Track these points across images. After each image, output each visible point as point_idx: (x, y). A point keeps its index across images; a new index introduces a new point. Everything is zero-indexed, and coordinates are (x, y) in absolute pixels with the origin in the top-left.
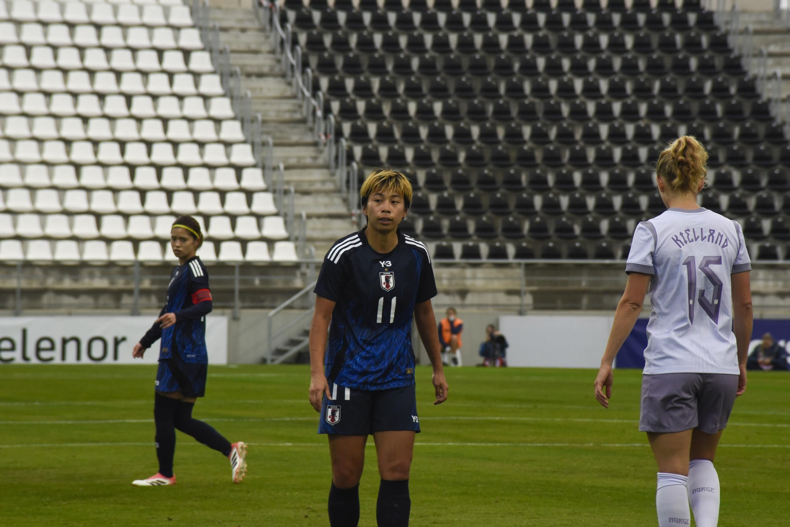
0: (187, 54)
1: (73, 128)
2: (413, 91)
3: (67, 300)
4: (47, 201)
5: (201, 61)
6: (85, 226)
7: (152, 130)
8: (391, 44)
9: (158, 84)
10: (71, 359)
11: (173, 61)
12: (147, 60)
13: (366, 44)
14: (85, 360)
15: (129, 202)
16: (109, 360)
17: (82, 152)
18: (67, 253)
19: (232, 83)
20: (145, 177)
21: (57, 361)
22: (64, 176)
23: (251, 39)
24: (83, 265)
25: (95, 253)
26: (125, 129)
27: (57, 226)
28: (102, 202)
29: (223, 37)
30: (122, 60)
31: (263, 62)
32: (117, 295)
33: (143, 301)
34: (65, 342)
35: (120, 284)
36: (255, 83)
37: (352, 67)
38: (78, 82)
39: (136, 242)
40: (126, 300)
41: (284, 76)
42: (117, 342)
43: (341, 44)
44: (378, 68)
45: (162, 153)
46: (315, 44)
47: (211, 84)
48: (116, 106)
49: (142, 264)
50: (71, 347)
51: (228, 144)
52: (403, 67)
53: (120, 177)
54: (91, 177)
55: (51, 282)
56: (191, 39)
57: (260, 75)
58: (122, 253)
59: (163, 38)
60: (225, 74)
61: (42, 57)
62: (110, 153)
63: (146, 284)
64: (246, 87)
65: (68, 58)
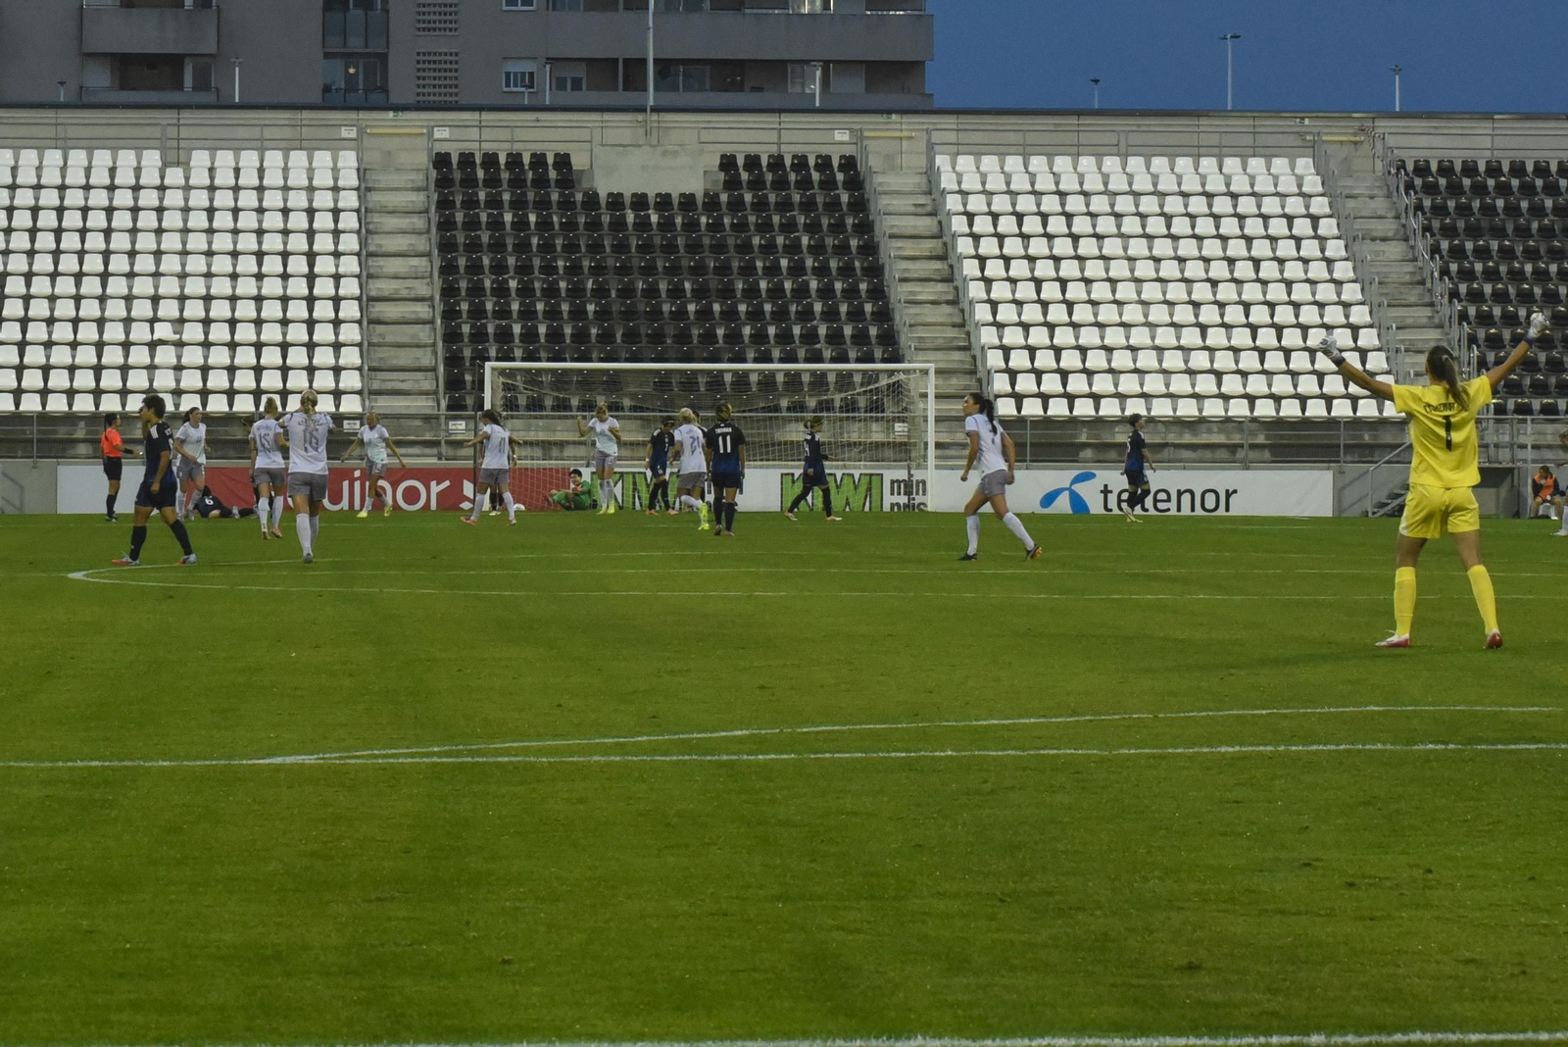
0: (1315, 220)
1: (1202, 292)
2: (1531, 255)
3: (1187, 454)
4: (1174, 360)
5: (1328, 227)
6: (1206, 384)
7: (1277, 292)
8: (1512, 210)
9: (1286, 249)
10: (1186, 510)
11: (1302, 227)
12: (1278, 227)
13: (1488, 210)
14: (1199, 512)
15: (1250, 361)
16: (1221, 512)
17: (1209, 314)
18: (1188, 409)
19: (1356, 247)
20: (1266, 337)
21: (1173, 512)
22: (1190, 337)
23: (1380, 205)
24: (1202, 420)
25: (1214, 409)
26: (1252, 292)
27: (1180, 384)
28: (1224, 361)
29: (1351, 203)
30: (1254, 227)
31: (1388, 227)
32: (1233, 448)
33: (1253, 455)
34: (1180, 494)
35: (1236, 439)
36: (1379, 246)
37: (1473, 232)
38: (1212, 248)
39: (1251, 399)
40: (1241, 454)
41: (1406, 240)
42: (1228, 495)
43: (1464, 210)
44: (1499, 232)
45: (1284, 315)
46: (1439, 210)
47: (1335, 249)
48: (1244, 270)
49: (1254, 420)
50: (1186, 498)
51: (1346, 306)
52: (1523, 232)
53: (1242, 337)
54: (1216, 337)
55: (1172, 438)
56: (1320, 205)
57: (1384, 239)
58: (1239, 409)
59: (1295, 205)
60: (1350, 239)
61: (1180, 226)
62: (1235, 314)
63: (1261, 439)
64: (1367, 250)
65: (1205, 226)
